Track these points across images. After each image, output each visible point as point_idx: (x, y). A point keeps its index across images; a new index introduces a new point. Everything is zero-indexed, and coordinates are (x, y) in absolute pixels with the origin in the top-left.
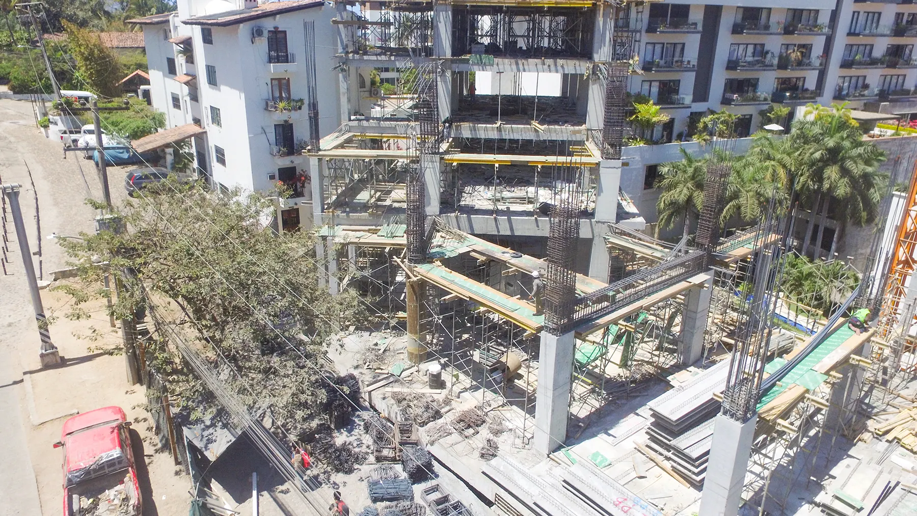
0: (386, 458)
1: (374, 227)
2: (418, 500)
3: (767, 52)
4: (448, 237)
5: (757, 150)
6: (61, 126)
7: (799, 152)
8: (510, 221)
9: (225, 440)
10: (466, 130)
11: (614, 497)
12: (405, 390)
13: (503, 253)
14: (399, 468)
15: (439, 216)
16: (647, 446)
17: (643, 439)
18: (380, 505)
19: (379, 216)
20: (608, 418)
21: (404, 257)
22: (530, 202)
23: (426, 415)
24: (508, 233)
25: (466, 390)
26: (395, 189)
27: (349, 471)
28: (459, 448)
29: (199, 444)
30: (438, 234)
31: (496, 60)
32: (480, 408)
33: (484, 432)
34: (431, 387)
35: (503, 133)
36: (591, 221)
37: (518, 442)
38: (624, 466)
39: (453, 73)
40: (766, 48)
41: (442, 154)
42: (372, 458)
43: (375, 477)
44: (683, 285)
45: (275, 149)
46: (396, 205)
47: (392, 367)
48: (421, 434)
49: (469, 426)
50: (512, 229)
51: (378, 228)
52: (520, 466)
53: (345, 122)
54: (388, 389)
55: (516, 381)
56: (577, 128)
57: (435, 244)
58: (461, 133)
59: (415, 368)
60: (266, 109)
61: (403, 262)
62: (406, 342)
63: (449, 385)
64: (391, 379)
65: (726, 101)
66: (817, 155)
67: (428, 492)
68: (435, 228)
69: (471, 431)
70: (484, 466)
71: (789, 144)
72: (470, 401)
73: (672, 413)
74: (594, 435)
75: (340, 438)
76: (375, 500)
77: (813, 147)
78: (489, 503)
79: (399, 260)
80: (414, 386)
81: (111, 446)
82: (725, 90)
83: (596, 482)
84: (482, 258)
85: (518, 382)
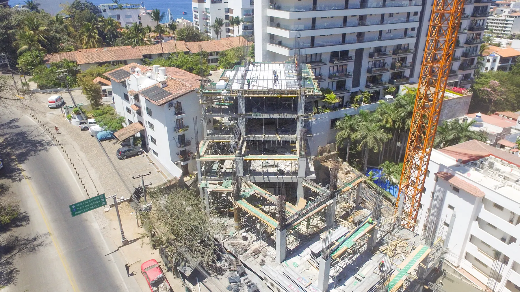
0: (232, 270)
1: (220, 182)
2: (242, 282)
3: (386, 63)
4: (246, 186)
5: (379, 110)
6: (77, 120)
7: (396, 112)
8: (268, 177)
9: (190, 270)
10: (251, 137)
11: (297, 277)
12: (234, 242)
13: (266, 194)
14: (236, 272)
15: (243, 176)
16: (310, 259)
17: (309, 257)
18: (232, 284)
19: (222, 177)
20: (300, 250)
21: (232, 197)
22: (276, 166)
23: (242, 251)
25: (255, 241)
27: (223, 275)
28: (253, 262)
29: (183, 272)
30: (243, 185)
31: (262, 114)
32: (259, 247)
33: (261, 256)
34: (243, 240)
36: (297, 176)
37: (271, 259)
38: (302, 266)
39: (246, 119)
40: (385, 61)
41: (243, 156)
42: (228, 270)
43: (230, 276)
44: (324, 205)
45: (179, 145)
47: (229, 233)
48: (241, 258)
49: (256, 254)
50: (269, 180)
51: (222, 182)
52: (271, 268)
53: (206, 137)
54: (229, 241)
56: (293, 136)
57: (242, 190)
59: (238, 233)
60: (175, 131)
61: (232, 199)
62: (233, 222)
63: (249, 239)
64: (230, 237)
65: (367, 86)
66: (403, 115)
67: (245, 280)
68: (242, 183)
69: (257, 256)
70: (260, 268)
71: (394, 106)
72: (256, 245)
73: (316, 251)
74: (295, 256)
75: (218, 264)
76: (230, 283)
77: (402, 109)
78: (262, 279)
79: (230, 198)
80: (237, 240)
81: (159, 273)
82: (367, 81)
83: (293, 273)
84: (258, 197)
85: (272, 237)
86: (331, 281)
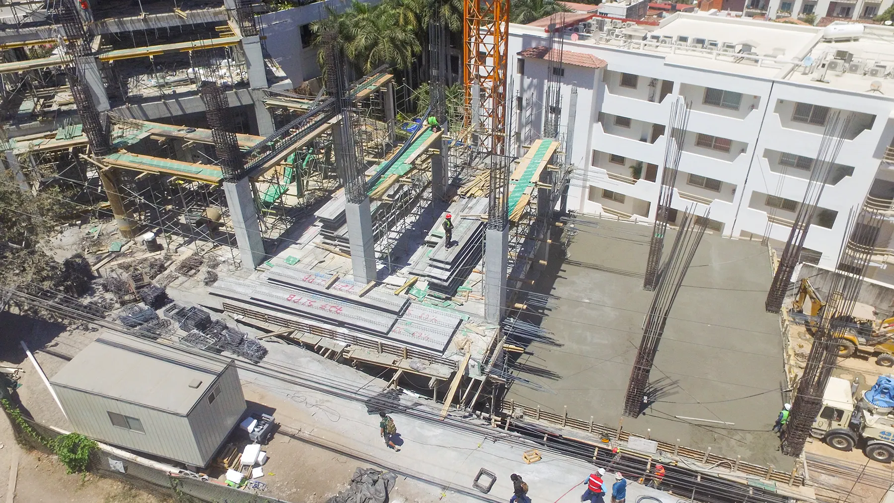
0: (129, 302)
2: (162, 317)
4: (125, 127)
8: (179, 103)
10: (112, 25)
11: (303, 276)
12: (128, 260)
13: (179, 131)
14: (142, 305)
15: (111, 110)
16: (324, 243)
17: (319, 239)
19: (51, 122)
20: (294, 234)
21: (90, 152)
22: (192, 82)
23: (153, 271)
24: (180, 113)
25: (181, 245)
26: (57, 92)
27: (103, 318)
28: (186, 284)
30: (116, 127)
32: (196, 254)
33: (204, 269)
34: (151, 251)
35: (150, 23)
36: (248, 90)
37: (232, 267)
38: (309, 259)
41: (95, 54)
42: (117, 305)
44: (325, 126)
46: (64, 108)
47: (110, 246)
49: (191, 269)
50: (182, 109)
51: (54, 132)
52: (237, 281)
54: (112, 263)
55: (220, 228)
56: (217, 9)
57: (115, 135)
58: (108, 29)
59: (132, 242)
61: (90, 157)
62: (116, 224)
63: (165, 246)
64: (113, 255)
67: (169, 311)
68: (110, 123)
69: (193, 271)
70: (210, 289)
72: (187, 252)
74: (286, 247)
78: (221, 311)
79: (86, 157)
80: (135, 255)
83: (290, 273)
84: (161, 139)
85: (222, 229)
86: (380, 266)
